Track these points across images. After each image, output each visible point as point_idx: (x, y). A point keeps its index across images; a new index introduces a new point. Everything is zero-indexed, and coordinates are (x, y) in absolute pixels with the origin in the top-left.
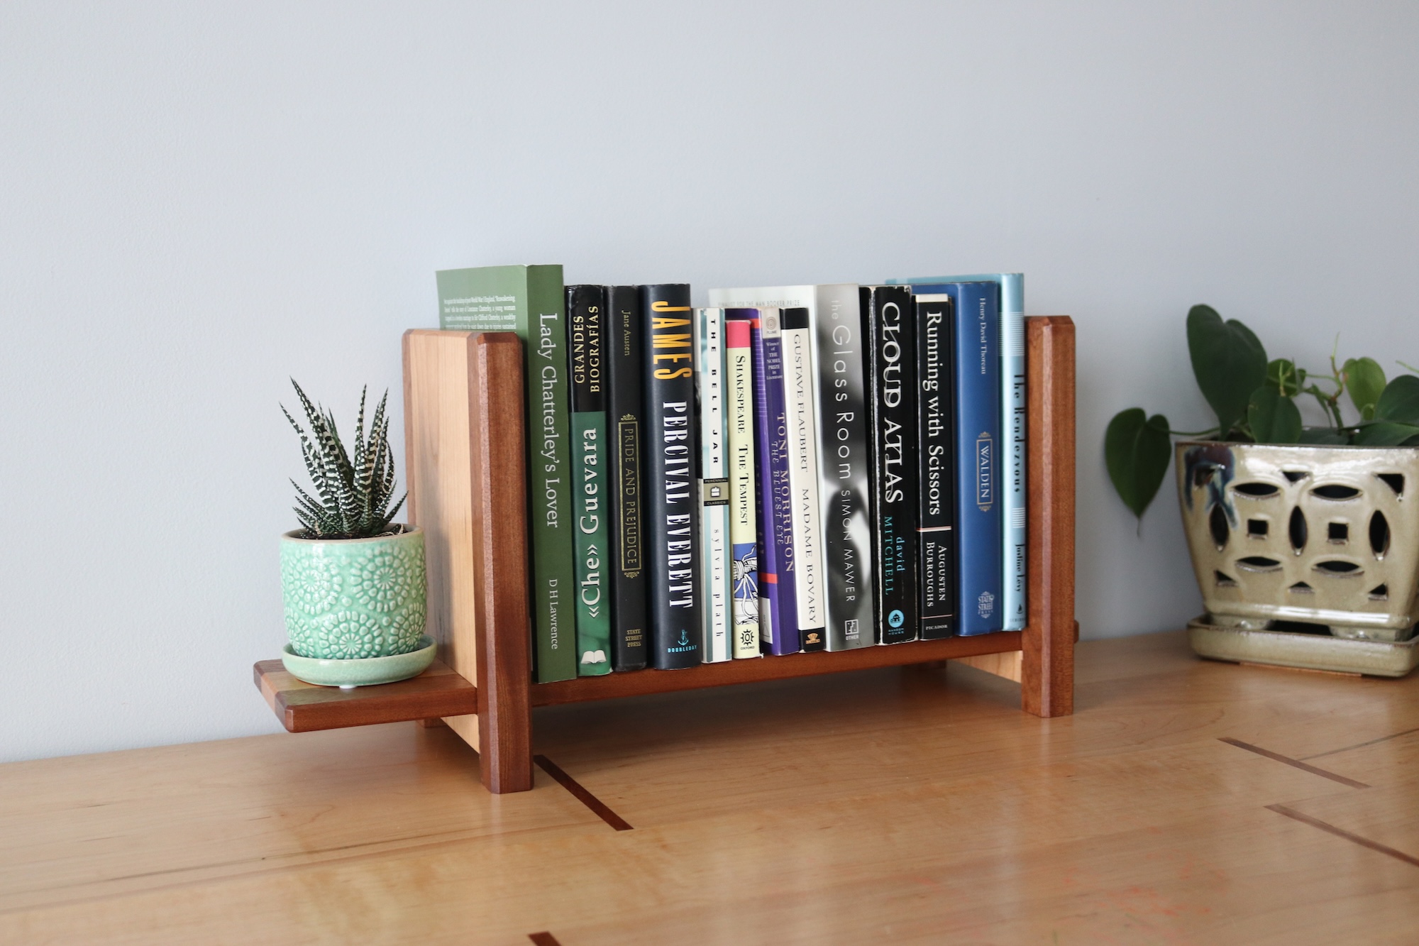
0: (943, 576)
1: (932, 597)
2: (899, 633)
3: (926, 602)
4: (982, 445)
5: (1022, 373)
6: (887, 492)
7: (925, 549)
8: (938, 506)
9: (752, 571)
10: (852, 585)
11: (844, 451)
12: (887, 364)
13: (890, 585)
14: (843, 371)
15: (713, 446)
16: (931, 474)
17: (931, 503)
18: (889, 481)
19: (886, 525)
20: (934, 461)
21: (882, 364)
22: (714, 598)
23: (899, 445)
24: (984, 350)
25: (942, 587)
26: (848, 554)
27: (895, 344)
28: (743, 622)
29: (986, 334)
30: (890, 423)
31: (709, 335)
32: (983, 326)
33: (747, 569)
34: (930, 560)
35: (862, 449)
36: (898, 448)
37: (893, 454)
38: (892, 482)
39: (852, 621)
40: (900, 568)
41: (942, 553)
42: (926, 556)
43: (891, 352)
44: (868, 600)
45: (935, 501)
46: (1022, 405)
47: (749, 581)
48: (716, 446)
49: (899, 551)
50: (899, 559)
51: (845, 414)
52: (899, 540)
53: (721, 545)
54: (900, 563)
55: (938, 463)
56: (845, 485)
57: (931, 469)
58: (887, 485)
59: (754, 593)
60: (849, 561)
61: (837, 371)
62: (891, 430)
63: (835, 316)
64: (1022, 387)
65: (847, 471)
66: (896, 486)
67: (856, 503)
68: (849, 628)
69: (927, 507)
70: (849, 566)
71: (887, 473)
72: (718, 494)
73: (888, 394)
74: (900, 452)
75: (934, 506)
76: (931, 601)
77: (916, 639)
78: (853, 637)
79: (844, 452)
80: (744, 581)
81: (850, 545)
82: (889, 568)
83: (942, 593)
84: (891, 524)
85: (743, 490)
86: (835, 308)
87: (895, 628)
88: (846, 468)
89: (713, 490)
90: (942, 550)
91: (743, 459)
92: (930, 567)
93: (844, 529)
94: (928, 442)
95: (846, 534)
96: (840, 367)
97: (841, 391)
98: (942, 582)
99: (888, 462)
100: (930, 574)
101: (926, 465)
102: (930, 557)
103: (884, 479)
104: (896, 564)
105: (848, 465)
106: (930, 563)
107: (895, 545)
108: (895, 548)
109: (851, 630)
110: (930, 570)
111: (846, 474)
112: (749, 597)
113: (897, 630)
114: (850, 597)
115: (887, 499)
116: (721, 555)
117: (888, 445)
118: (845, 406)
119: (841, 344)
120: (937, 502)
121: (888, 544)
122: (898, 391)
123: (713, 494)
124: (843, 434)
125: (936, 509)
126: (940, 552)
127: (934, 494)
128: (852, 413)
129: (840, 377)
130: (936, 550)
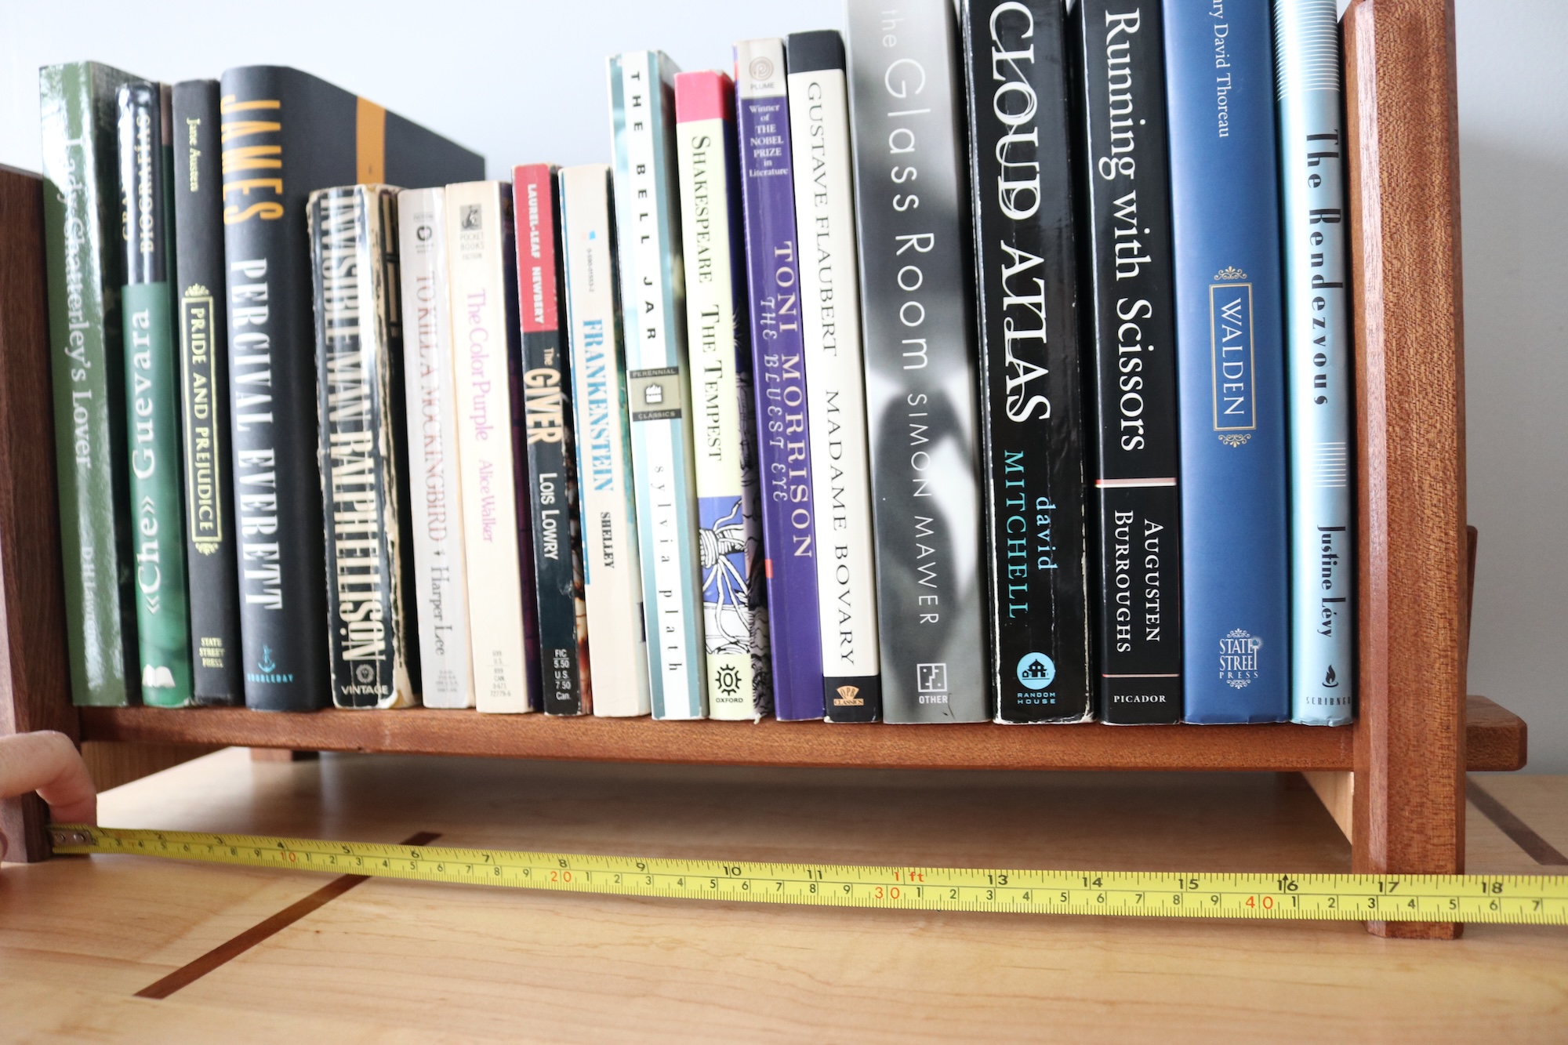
0: (1155, 587)
1: (1127, 632)
2: (1045, 701)
3: (1114, 642)
4: (1224, 297)
5: (1332, 128)
6: (1010, 399)
7: (1111, 525)
8: (1141, 431)
9: (734, 551)
10: (931, 591)
11: (914, 311)
12: (1004, 130)
13: (1020, 597)
14: (910, 149)
15: (645, 307)
16: (1122, 360)
17: (1124, 424)
18: (1015, 375)
19: (1008, 470)
20: (1130, 333)
21: (994, 130)
22: (660, 597)
23: (1040, 299)
24: (1225, 84)
25: (1152, 611)
26: (923, 527)
27: (1024, 87)
28: (719, 649)
29: (1228, 48)
30: (1016, 253)
31: (629, 102)
32: (1221, 31)
33: (724, 547)
34: (1122, 549)
35: (953, 310)
36: (1038, 306)
37: (1025, 318)
38: (1023, 379)
39: (933, 665)
40: (1044, 563)
41: (1152, 536)
42: (1112, 541)
43: (1016, 102)
44: (969, 625)
45: (1133, 419)
46: (1335, 203)
47: (728, 570)
48: (650, 307)
49: (1044, 528)
50: (1044, 543)
51: (914, 239)
52: (1043, 503)
53: (670, 495)
54: (1044, 553)
55: (1139, 338)
56: (915, 384)
57: (1122, 350)
58: (1011, 384)
59: (740, 595)
60: (926, 541)
61: (895, 150)
62: (1018, 268)
63: (890, 41)
64: (1333, 164)
65: (921, 354)
66: (1033, 388)
67: (941, 421)
68: (925, 678)
69: (1115, 433)
70: (926, 551)
71: (1009, 358)
72: (658, 399)
73: (1008, 192)
74: (1043, 315)
75: (1133, 431)
76: (1124, 641)
77: (1086, 718)
78: (933, 700)
79: (912, 314)
80: (720, 569)
81: (926, 507)
82: (1017, 561)
83: (1154, 626)
84: (1021, 468)
85: (712, 393)
86: (890, 25)
87: (1030, 691)
88: (919, 347)
89: (649, 391)
90: (1154, 530)
91: (711, 332)
92: (1123, 565)
93: (913, 474)
94: (1115, 290)
95: (918, 485)
96: (901, 141)
97: (905, 190)
98: (1153, 601)
99: (1010, 335)
100: (1123, 581)
101: (1111, 342)
102: (1124, 543)
103: (1002, 372)
104: (1033, 556)
105: (922, 341)
106: (1122, 557)
107: (1031, 513)
108: (1031, 521)
109: (930, 684)
110: (1122, 571)
111: (919, 360)
112: (728, 601)
113: (1039, 695)
114: (929, 616)
115: (1010, 415)
116: (671, 514)
117: (1011, 300)
118: (911, 222)
119: (903, 95)
120: (1139, 423)
121: (1015, 509)
122: (1034, 185)
123: (650, 399)
124: (911, 279)
125: (1136, 439)
126: (1147, 533)
127: (1132, 405)
128: (931, 236)
129: (903, 162)
130: (1137, 530)
